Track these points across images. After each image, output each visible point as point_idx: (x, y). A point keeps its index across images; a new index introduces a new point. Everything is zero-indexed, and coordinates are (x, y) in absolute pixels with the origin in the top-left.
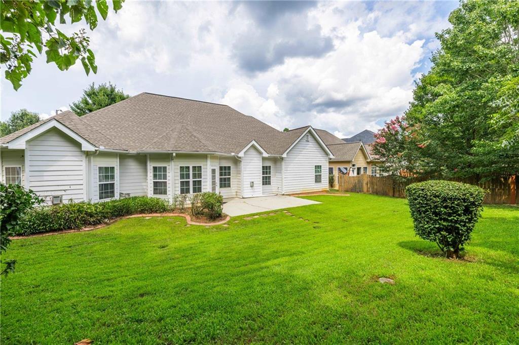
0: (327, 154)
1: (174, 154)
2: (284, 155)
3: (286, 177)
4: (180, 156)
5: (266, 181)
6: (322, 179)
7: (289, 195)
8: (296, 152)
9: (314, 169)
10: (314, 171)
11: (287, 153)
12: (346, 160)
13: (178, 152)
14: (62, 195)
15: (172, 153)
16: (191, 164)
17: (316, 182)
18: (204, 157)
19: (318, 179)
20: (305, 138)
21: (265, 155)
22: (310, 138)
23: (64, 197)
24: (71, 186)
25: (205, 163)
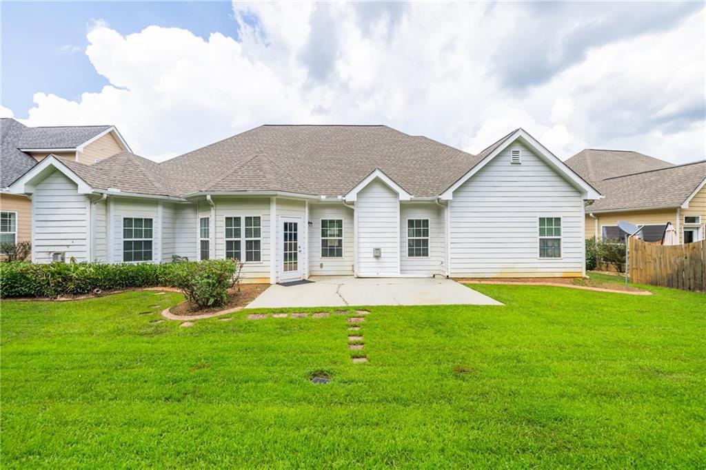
0: (579, 191)
1: (209, 197)
2: (448, 196)
3: (453, 241)
4: (220, 200)
5: (418, 248)
6: (562, 250)
7: (456, 279)
8: (479, 189)
9: (537, 224)
10: (537, 230)
11: (454, 192)
12: (663, 206)
13: (213, 193)
14: (64, 253)
15: (206, 196)
16: (243, 213)
17: (541, 255)
18: (265, 201)
19: (549, 248)
20: (509, 157)
21: (404, 196)
22: (523, 156)
23: (67, 255)
24: (74, 241)
25: (265, 212)
